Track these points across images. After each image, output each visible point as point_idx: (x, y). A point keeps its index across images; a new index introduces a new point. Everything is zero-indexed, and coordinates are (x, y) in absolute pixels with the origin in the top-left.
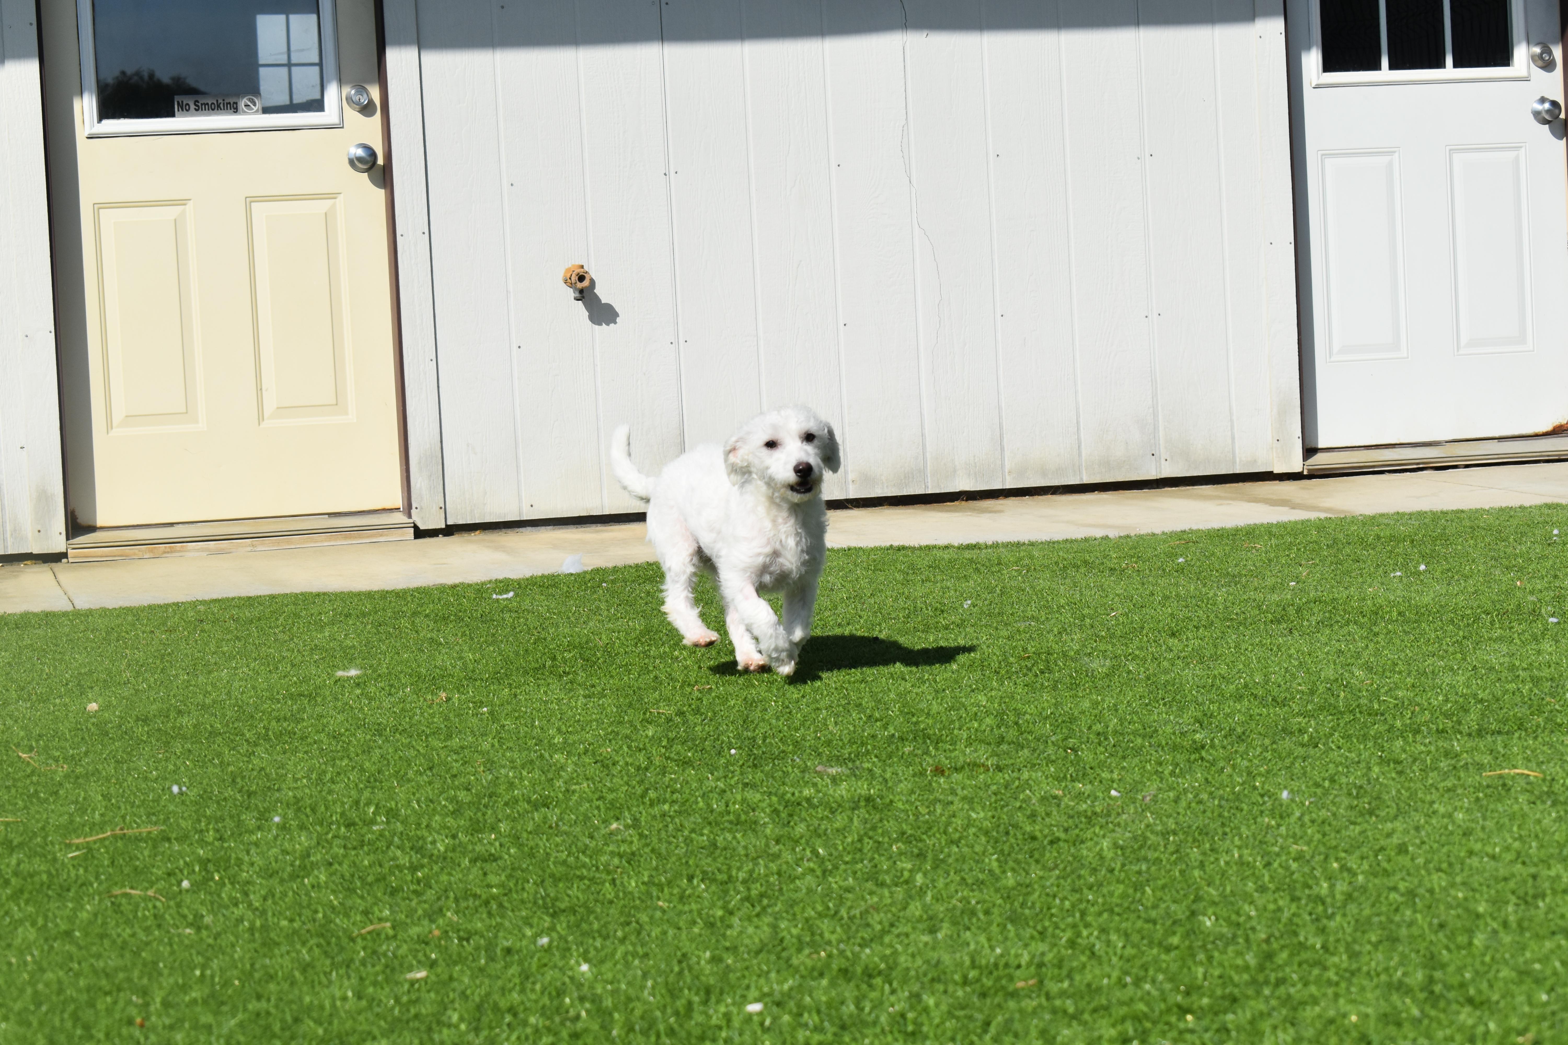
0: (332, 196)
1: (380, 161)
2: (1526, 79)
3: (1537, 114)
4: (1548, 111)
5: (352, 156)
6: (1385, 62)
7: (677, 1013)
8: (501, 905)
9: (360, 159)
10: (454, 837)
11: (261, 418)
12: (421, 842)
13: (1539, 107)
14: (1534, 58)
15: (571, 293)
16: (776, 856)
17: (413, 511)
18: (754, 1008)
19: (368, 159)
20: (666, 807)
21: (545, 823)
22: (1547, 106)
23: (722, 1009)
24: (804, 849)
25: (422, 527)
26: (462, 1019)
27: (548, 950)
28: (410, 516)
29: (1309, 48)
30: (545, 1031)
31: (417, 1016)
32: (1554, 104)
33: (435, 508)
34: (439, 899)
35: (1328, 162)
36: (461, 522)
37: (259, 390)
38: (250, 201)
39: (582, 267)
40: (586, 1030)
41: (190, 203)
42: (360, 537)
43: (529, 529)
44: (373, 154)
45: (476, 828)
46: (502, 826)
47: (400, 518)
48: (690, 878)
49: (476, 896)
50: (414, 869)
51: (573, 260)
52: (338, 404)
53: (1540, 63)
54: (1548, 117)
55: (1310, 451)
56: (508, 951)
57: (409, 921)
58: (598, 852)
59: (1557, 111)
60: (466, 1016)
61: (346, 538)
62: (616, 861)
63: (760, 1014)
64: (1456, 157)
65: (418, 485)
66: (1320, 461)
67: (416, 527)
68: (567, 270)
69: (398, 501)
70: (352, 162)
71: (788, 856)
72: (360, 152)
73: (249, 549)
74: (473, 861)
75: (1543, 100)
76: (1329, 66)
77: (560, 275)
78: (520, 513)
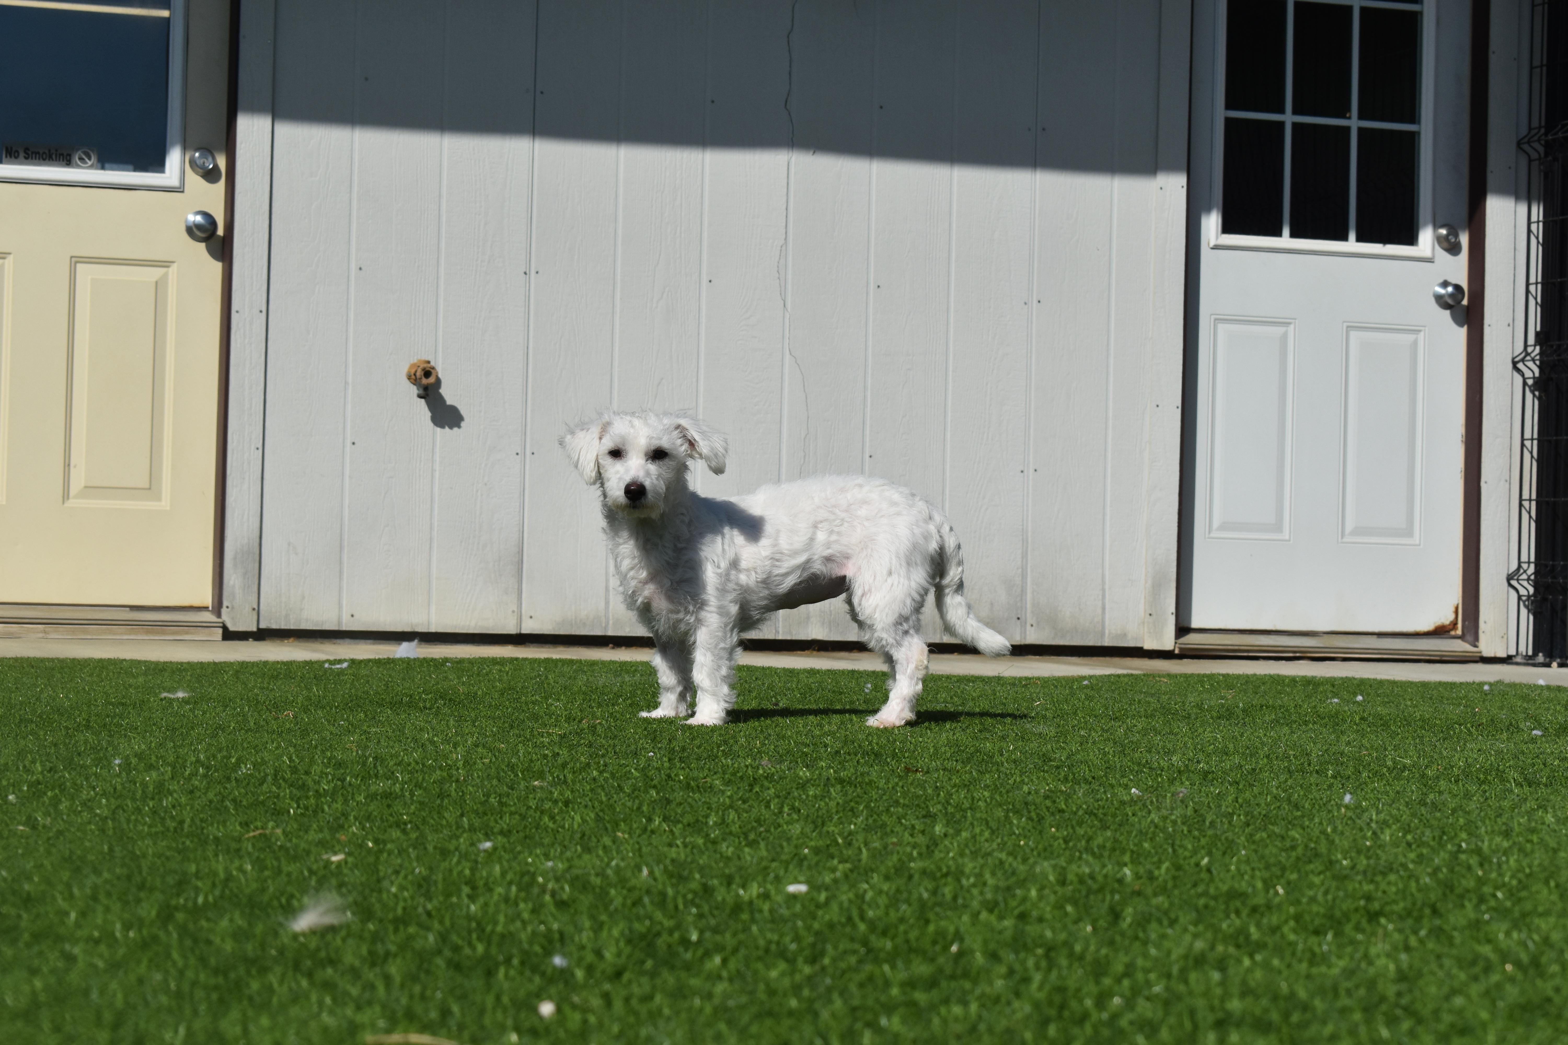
0: (165, 264)
1: (220, 232)
2: (1430, 260)
3: (1439, 299)
4: (1451, 295)
5: (191, 224)
6: (1286, 231)
9: (198, 226)
11: (66, 496)
13: (1442, 291)
14: (1439, 240)
15: (414, 390)
17: (224, 611)
19: (208, 226)
22: (1450, 289)
25: (232, 628)
28: (219, 615)
29: (1209, 210)
32: (1458, 288)
33: (247, 609)
35: (1221, 327)
36: (274, 626)
37: (67, 465)
38: (76, 261)
39: (429, 362)
41: (10, 258)
42: (164, 633)
43: (348, 641)
44: (213, 223)
47: (209, 617)
51: (421, 355)
52: (151, 489)
53: (1446, 245)
54: (1450, 301)
55: (1183, 630)
59: (1460, 296)
61: (148, 632)
64: (1353, 334)
65: (231, 583)
66: (1192, 640)
67: (225, 628)
68: (412, 366)
69: (206, 598)
70: (192, 231)
72: (199, 219)
73: (41, 635)
75: (1445, 284)
76: (1228, 227)
77: (405, 369)
78: (339, 623)
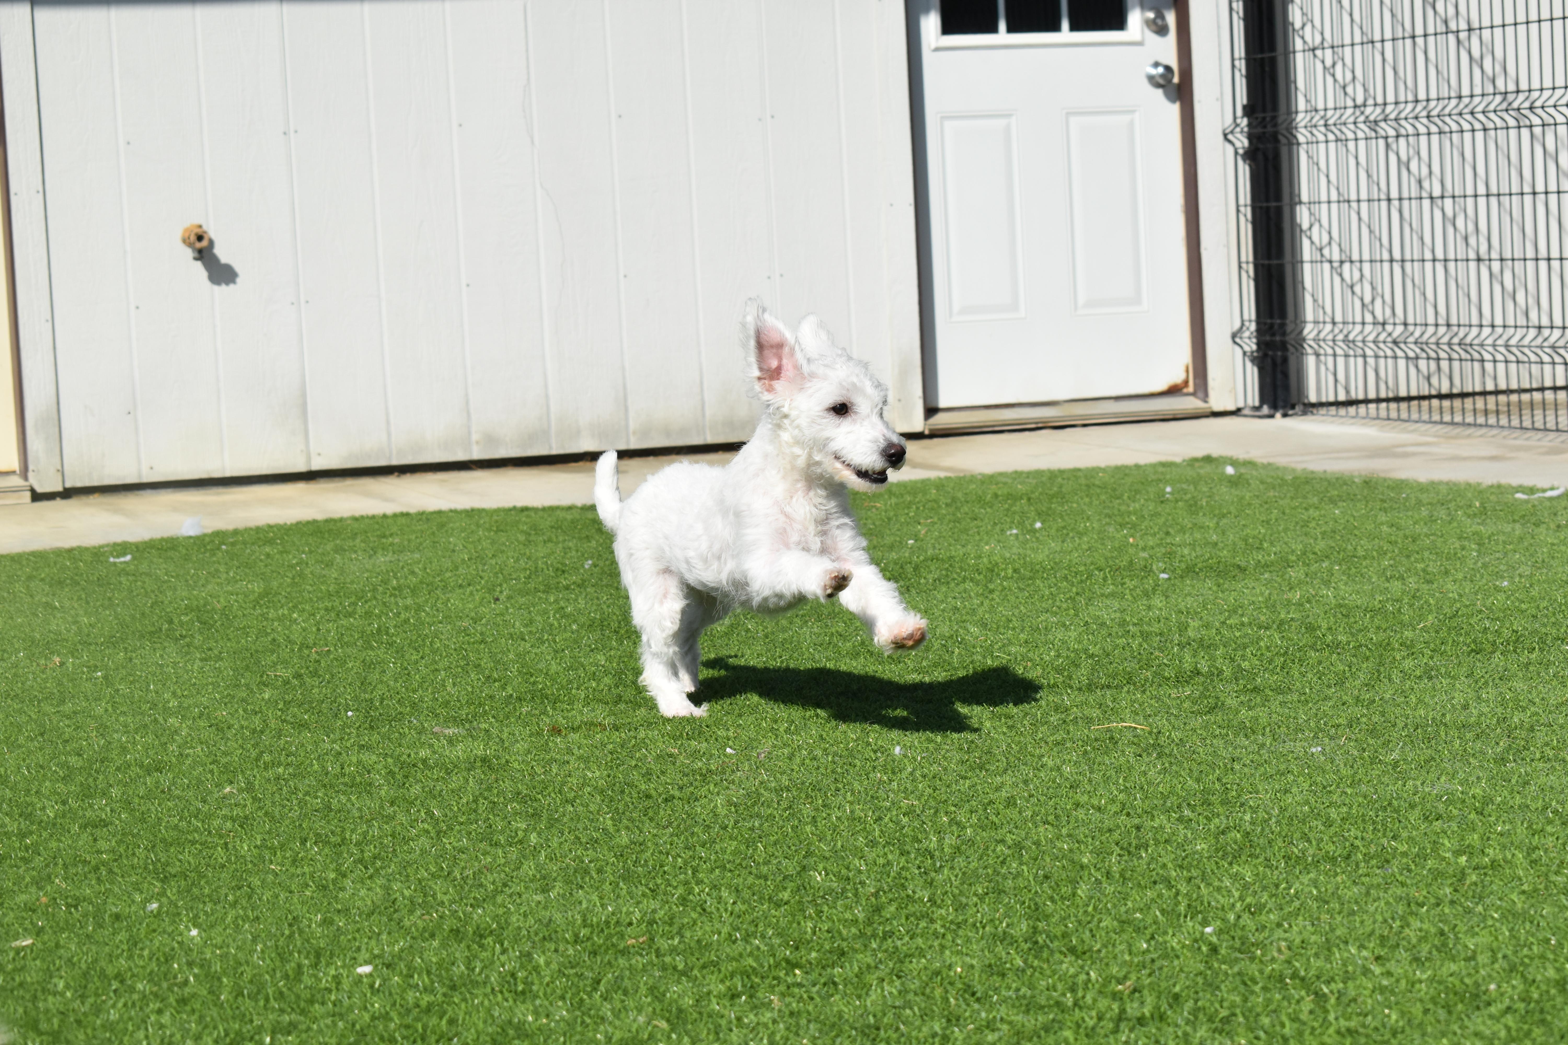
2: (1140, 44)
3: (1151, 79)
4: (1162, 76)
6: (1002, 26)
7: (286, 977)
8: (110, 871)
10: (64, 803)
12: (30, 809)
13: (1153, 71)
14: (1148, 23)
15: (189, 253)
16: (391, 818)
17: (30, 474)
18: (366, 969)
20: (281, 770)
21: (157, 788)
22: (1161, 70)
23: (333, 972)
24: (419, 811)
25: (39, 489)
26: (67, 987)
27: (157, 915)
28: (26, 478)
29: (928, 12)
30: (152, 997)
31: (21, 985)
32: (1168, 69)
33: (52, 471)
34: (47, 866)
35: (948, 124)
36: (79, 484)
39: (200, 227)
40: (194, 995)
43: (150, 491)
45: (87, 793)
46: (114, 792)
47: (16, 481)
48: (304, 841)
49: (85, 862)
50: (22, 835)
51: (192, 219)
53: (1154, 28)
54: (1161, 81)
55: (931, 411)
56: (117, 917)
57: (16, 888)
58: (210, 816)
59: (1170, 76)
60: (72, 984)
62: (229, 824)
63: (371, 975)
64: (1073, 120)
65: (35, 448)
66: (941, 420)
67: (33, 491)
68: (186, 230)
69: (14, 464)
71: (402, 818)
74: (83, 827)
75: (1156, 65)
76: (948, 28)
77: (178, 234)
78: (140, 476)
